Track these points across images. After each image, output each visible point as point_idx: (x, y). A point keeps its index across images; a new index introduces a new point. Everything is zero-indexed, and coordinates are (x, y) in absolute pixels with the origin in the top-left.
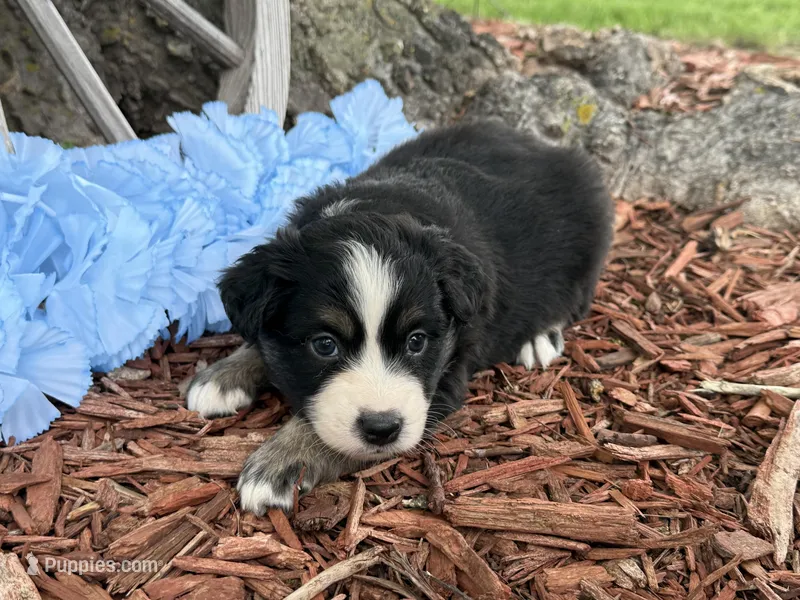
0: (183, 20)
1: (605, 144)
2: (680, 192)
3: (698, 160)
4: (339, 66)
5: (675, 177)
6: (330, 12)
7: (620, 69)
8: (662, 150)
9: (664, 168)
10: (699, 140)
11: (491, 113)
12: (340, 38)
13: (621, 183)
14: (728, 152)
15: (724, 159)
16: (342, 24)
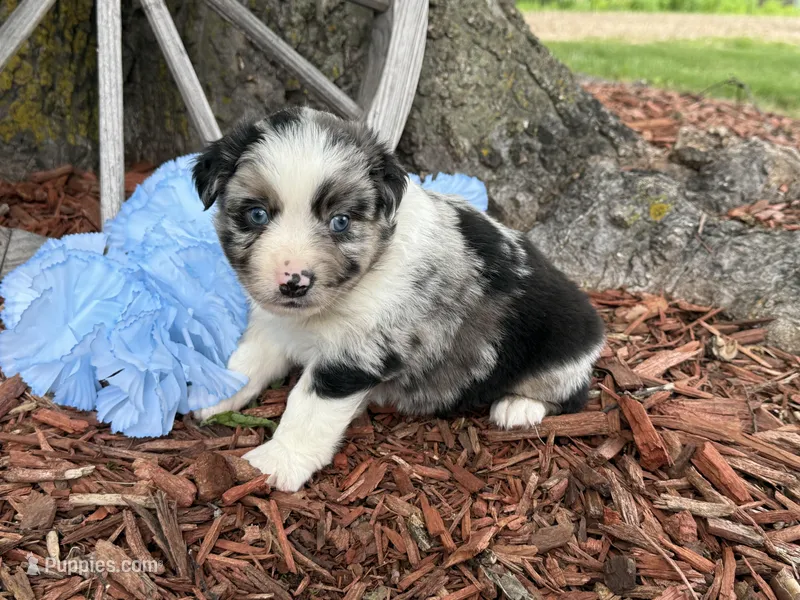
0: (309, 80)
1: (664, 242)
2: (726, 300)
3: (752, 274)
4: (465, 135)
5: (725, 285)
6: (468, 89)
7: (728, 178)
8: (721, 258)
9: (717, 275)
10: (759, 255)
11: (573, 196)
12: (472, 111)
13: (674, 281)
14: (783, 272)
15: (777, 277)
16: (477, 100)
